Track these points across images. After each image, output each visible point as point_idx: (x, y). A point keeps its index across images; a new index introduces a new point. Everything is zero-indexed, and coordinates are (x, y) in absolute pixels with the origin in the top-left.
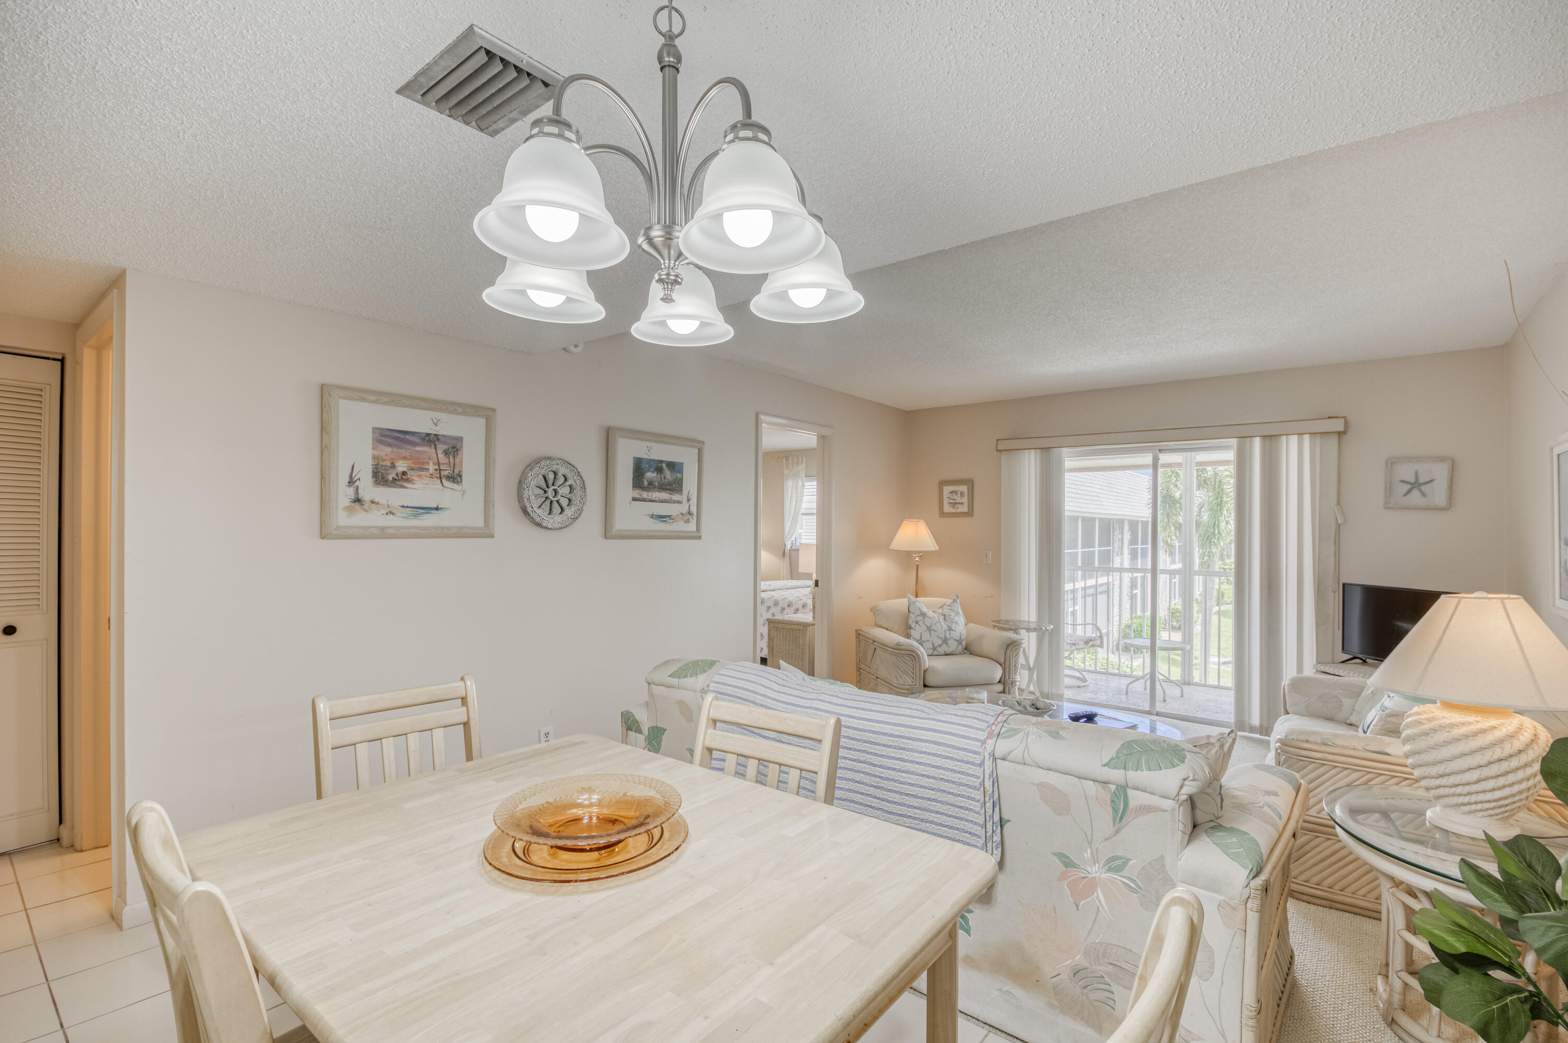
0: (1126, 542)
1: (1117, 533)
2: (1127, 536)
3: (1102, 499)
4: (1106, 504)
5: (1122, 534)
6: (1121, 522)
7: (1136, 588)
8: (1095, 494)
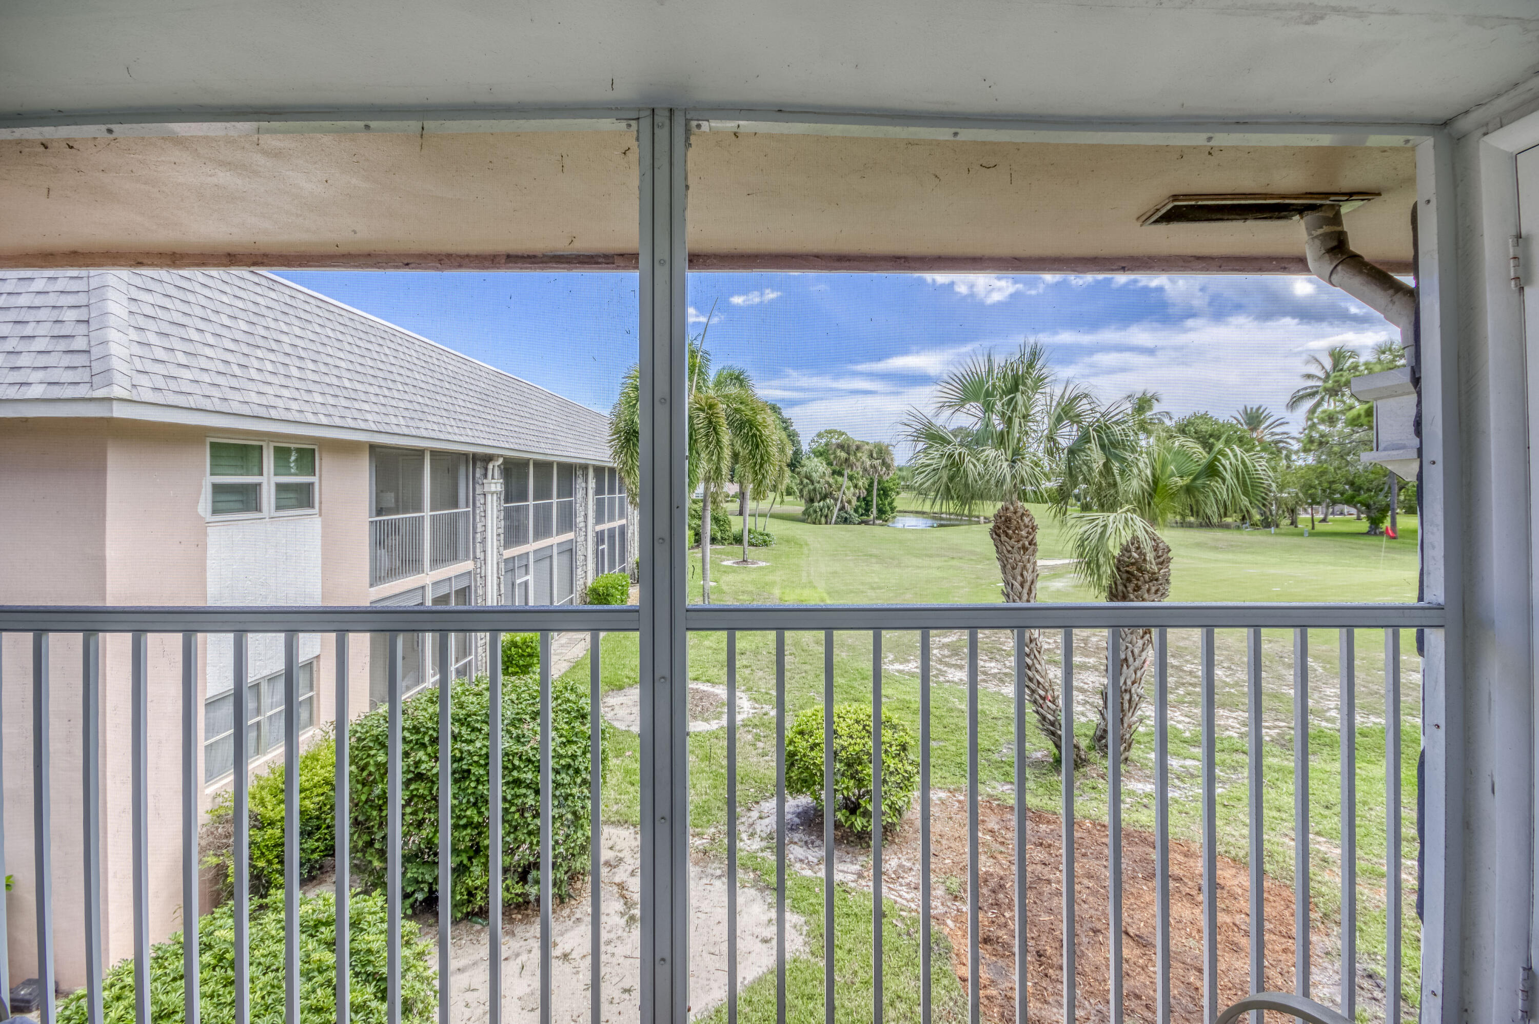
0: (591, 492)
1: (579, 481)
2: (592, 484)
3: (559, 438)
4: (563, 444)
5: (586, 482)
6: (585, 468)
7: (603, 542)
8: (550, 431)
